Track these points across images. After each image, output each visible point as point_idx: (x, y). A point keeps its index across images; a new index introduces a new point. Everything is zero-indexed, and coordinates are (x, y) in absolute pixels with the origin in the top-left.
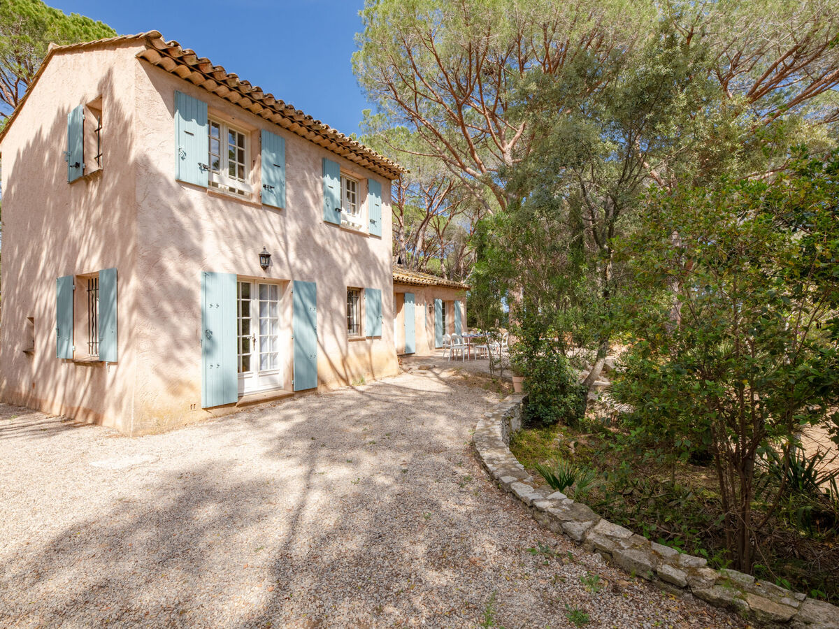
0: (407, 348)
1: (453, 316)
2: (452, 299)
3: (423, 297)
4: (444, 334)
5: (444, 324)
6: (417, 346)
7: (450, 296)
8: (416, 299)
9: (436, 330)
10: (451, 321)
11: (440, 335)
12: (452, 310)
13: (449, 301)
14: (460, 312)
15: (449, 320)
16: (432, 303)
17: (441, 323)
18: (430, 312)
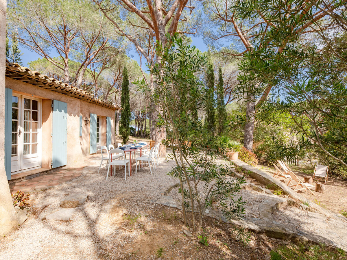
0: (57, 161)
1: (106, 127)
2: (105, 115)
3: (78, 109)
4: (98, 141)
5: (98, 134)
6: (69, 157)
7: (104, 112)
8: (69, 109)
9: (91, 138)
10: (104, 131)
11: (95, 142)
12: (105, 123)
13: (103, 117)
14: (111, 126)
15: (102, 130)
16: (87, 116)
17: (96, 133)
18: (86, 124)
